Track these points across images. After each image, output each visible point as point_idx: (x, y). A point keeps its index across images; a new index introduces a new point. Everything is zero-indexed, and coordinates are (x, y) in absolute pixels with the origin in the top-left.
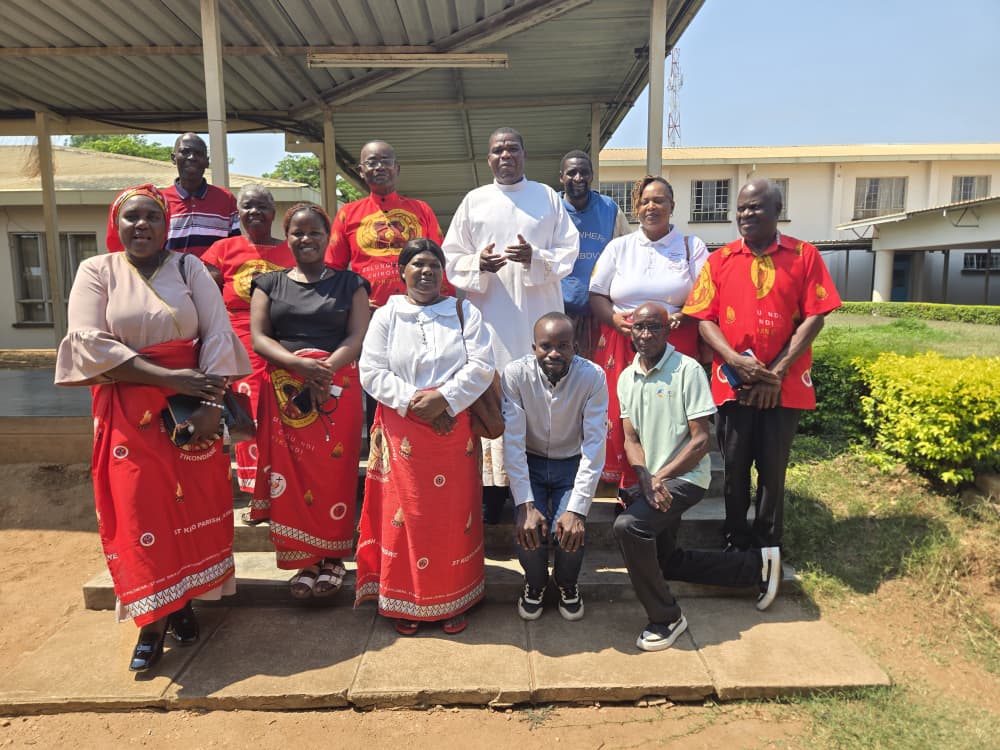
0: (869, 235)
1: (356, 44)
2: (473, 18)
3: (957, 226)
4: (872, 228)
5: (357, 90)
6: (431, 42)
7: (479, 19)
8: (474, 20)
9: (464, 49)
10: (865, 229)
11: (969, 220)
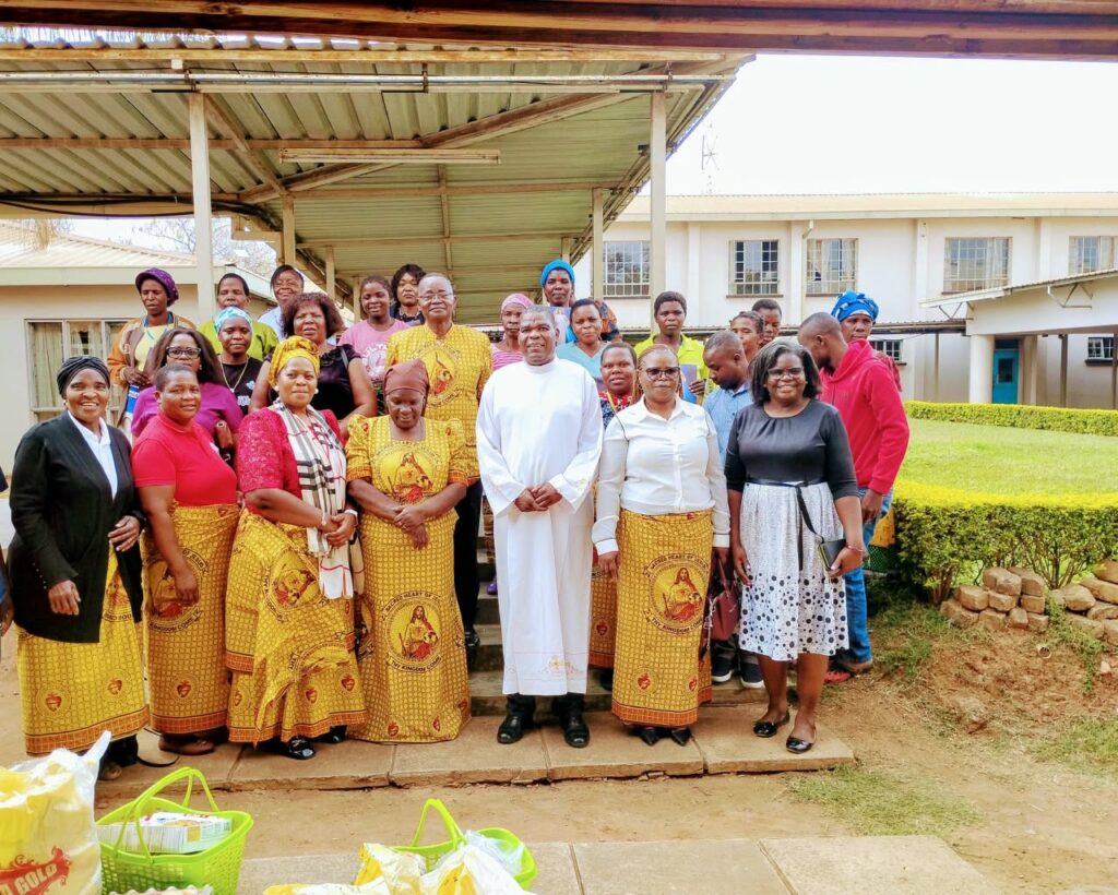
0: (962, 314)
1: (333, 138)
2: (465, 118)
3: (1064, 307)
4: (965, 306)
5: (326, 177)
6: (416, 136)
7: (472, 119)
8: (466, 120)
9: (451, 146)
10: (956, 308)
11: (1079, 298)
